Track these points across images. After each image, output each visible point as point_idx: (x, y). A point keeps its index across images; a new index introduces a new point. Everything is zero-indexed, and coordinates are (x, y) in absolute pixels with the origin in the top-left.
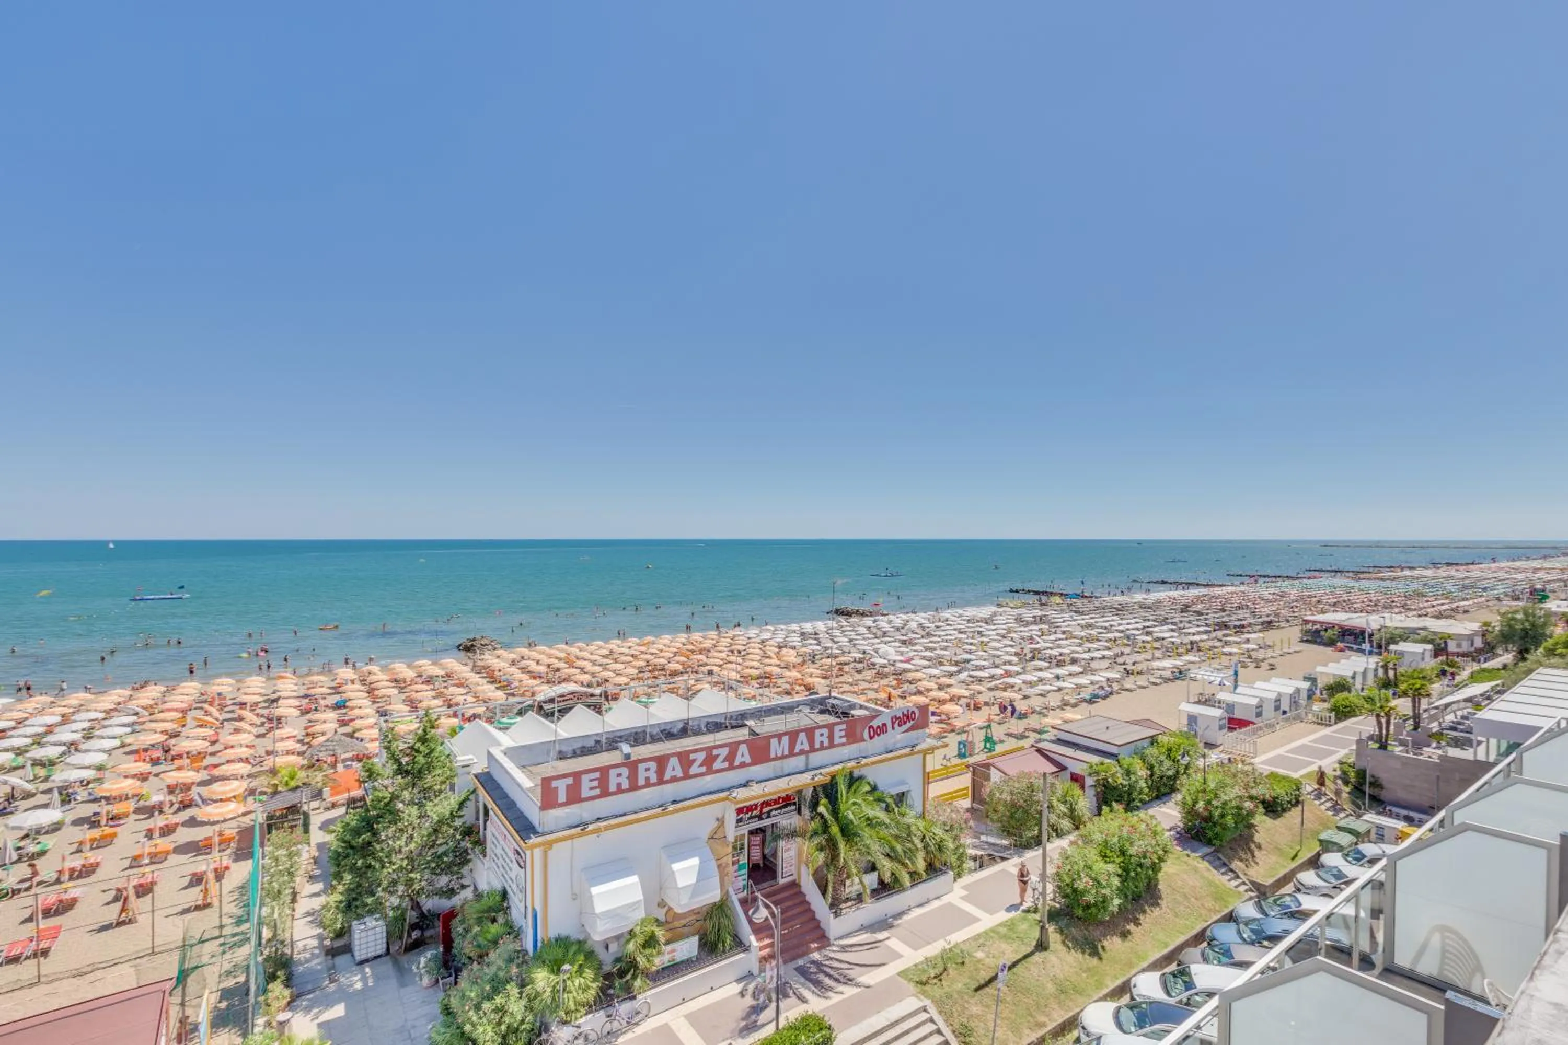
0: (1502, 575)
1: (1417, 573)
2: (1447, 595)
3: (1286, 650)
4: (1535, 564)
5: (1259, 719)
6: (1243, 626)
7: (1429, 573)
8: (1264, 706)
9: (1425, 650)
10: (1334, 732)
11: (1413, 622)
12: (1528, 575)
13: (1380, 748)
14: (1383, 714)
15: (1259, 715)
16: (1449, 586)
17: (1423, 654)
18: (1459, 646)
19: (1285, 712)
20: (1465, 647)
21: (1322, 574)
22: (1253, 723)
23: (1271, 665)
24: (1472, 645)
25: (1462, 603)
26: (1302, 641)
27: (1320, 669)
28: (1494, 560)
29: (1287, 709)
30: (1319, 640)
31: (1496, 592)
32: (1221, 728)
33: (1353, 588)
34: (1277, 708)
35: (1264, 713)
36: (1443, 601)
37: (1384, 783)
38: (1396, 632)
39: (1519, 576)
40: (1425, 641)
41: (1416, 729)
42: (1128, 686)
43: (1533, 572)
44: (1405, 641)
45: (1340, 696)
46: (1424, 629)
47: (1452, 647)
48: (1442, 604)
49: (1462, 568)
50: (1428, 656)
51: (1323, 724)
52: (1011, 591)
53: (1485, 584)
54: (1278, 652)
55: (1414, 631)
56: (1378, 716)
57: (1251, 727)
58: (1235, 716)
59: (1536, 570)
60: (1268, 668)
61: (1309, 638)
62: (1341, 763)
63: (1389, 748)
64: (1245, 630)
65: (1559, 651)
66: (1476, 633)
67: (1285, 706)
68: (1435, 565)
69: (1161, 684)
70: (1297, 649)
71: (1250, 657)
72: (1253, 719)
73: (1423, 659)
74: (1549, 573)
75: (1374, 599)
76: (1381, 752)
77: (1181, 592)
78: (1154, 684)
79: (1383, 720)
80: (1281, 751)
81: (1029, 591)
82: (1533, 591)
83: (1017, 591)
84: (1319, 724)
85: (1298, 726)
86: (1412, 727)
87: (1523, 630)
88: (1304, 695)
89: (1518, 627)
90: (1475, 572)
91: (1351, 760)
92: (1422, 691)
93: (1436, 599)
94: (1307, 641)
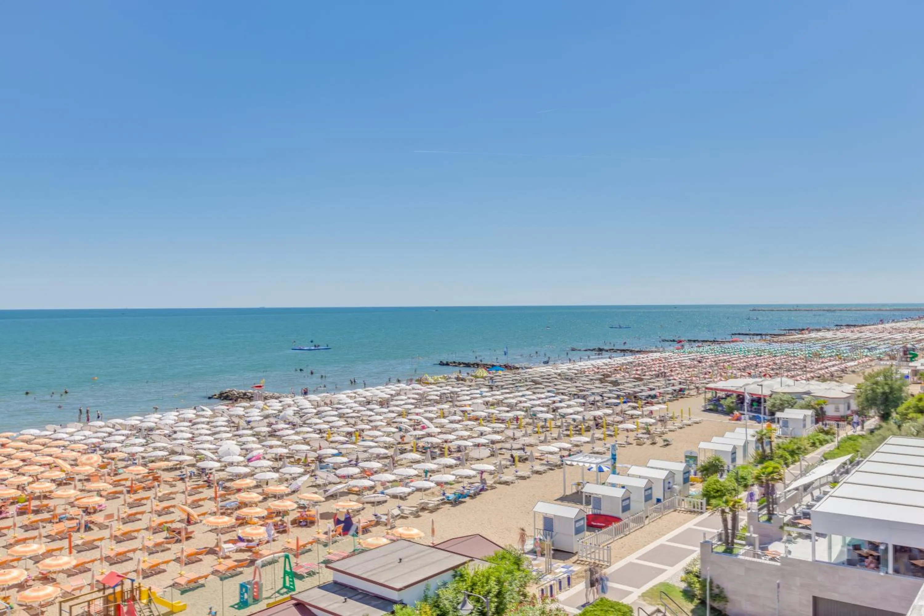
0: (886, 335)
1: (820, 334)
2: (839, 356)
3: (686, 422)
4: (912, 324)
5: (627, 514)
6: (655, 397)
7: (829, 335)
8: (633, 497)
9: (805, 416)
10: (698, 524)
11: (800, 387)
12: (904, 335)
13: (725, 552)
14: (727, 510)
15: (626, 508)
16: (843, 348)
17: (804, 420)
18: (837, 409)
19: (659, 501)
20: (843, 411)
21: (741, 338)
22: (618, 519)
23: (665, 441)
24: (849, 408)
25: (849, 364)
26: (706, 410)
27: (703, 445)
28: (882, 322)
29: (661, 497)
30: (720, 408)
31: (878, 351)
32: (578, 531)
33: (763, 351)
34: (648, 498)
35: (632, 505)
36: (834, 362)
37: (730, 596)
38: (785, 397)
39: (898, 336)
40: (808, 406)
41: (769, 520)
42: (505, 478)
43: (910, 332)
44: (792, 407)
45: (713, 478)
46: (808, 393)
47: (830, 410)
48: (833, 366)
49: (856, 329)
50: (809, 421)
51: (695, 512)
52: (442, 364)
53: (871, 344)
54: (678, 424)
55: (800, 396)
56: (723, 512)
57: (615, 525)
58: (603, 512)
59: (912, 330)
60: (663, 443)
61: (712, 407)
62: (688, 572)
63: (735, 551)
64: (655, 400)
65: (910, 416)
66: (851, 396)
67: (658, 493)
68: (839, 326)
69: (545, 472)
70: (697, 420)
71: (648, 432)
72: (620, 514)
73: (804, 426)
74: (920, 333)
75: (778, 362)
76: (727, 557)
77: (607, 361)
78: (538, 472)
79: (729, 517)
80: (663, 540)
81: (460, 364)
82: (906, 352)
83: (447, 364)
84: (691, 512)
85: (672, 516)
86: (766, 518)
87: (884, 393)
88: (679, 478)
89: (880, 390)
90: (867, 333)
91: (696, 569)
92: (776, 476)
93: (830, 361)
94: (710, 410)
